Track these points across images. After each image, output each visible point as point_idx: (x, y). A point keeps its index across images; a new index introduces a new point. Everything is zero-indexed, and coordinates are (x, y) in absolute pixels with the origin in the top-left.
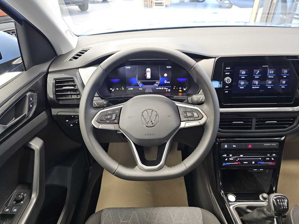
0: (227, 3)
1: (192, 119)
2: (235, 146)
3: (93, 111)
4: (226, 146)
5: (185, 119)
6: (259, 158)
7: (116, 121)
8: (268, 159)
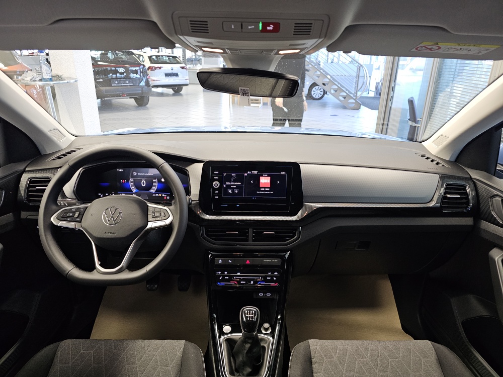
0: (353, 103)
1: (158, 219)
2: (231, 262)
3: (54, 207)
4: (220, 262)
5: (152, 219)
6: (259, 276)
7: (78, 219)
8: (269, 278)
